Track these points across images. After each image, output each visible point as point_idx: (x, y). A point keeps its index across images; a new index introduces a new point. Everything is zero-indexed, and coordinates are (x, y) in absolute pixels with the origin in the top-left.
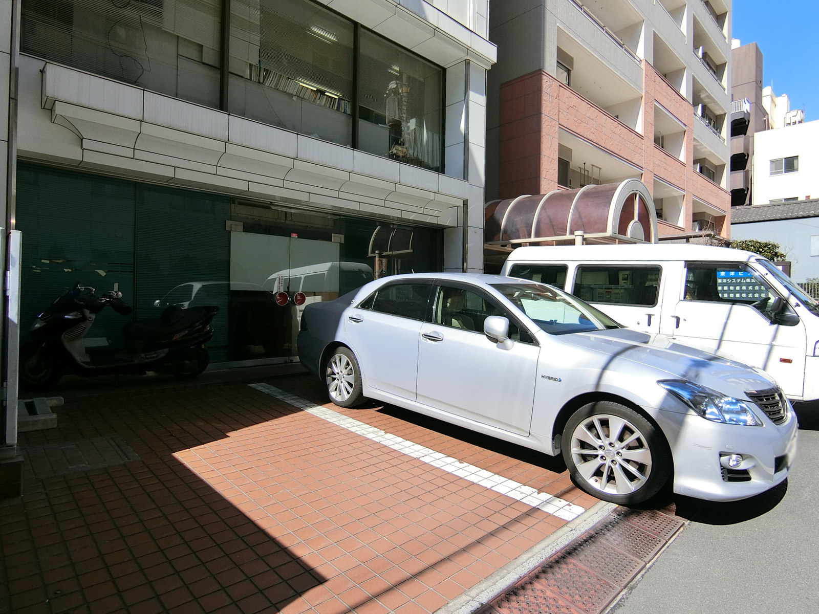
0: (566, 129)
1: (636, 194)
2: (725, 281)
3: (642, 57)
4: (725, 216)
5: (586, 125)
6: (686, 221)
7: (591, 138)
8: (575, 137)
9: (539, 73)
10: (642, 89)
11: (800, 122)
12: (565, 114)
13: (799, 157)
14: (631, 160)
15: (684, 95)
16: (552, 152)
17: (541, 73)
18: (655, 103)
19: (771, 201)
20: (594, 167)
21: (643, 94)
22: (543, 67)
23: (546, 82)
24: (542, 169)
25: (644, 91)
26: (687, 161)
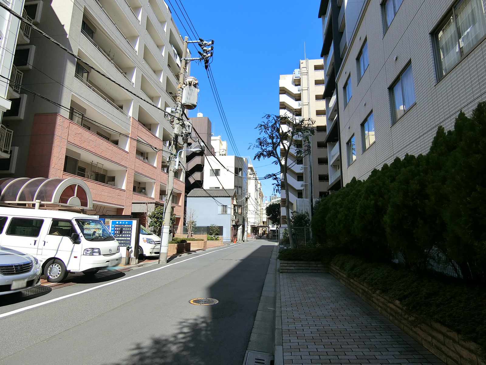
0: (73, 144)
1: (76, 185)
2: (118, 226)
3: (131, 116)
4: (181, 193)
5: (88, 143)
6: (155, 195)
7: (91, 150)
8: (80, 149)
9: (55, 115)
10: (130, 130)
11: (225, 155)
12: (73, 137)
13: (220, 170)
14: (119, 163)
15: (158, 136)
16: (61, 155)
17: (57, 115)
18: (138, 137)
19: (210, 188)
20: (98, 164)
21: (130, 133)
22: (59, 111)
23: (59, 120)
24: (51, 163)
25: (131, 131)
26: (157, 166)
